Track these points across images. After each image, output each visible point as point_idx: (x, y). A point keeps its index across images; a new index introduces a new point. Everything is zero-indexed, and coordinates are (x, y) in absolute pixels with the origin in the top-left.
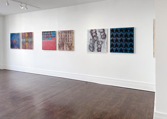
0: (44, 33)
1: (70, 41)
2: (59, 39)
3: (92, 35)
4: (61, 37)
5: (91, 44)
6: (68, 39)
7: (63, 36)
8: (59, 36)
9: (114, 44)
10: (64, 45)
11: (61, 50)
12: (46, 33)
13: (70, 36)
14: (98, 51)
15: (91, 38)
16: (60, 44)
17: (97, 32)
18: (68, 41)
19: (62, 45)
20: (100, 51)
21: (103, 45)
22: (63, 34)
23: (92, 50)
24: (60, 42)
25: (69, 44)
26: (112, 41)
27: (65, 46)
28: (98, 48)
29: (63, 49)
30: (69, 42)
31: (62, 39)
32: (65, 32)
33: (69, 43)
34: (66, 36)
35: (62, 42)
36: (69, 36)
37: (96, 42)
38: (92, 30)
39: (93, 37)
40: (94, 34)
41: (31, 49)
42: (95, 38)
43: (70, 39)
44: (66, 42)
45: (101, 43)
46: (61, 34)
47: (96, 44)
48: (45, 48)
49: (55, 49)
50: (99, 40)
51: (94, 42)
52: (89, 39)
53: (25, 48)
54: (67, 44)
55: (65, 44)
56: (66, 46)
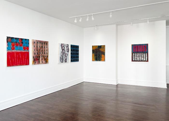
1: (46, 53)
2: (34, 50)
3: (62, 48)
4: (36, 48)
5: (62, 56)
6: (44, 51)
7: (38, 47)
8: (34, 46)
9: (72, 56)
11: (36, 63)
12: (15, 40)
13: (46, 47)
14: (65, 62)
15: (62, 51)
16: (35, 57)
17: (65, 46)
18: (44, 53)
19: (38, 57)
20: (66, 62)
21: (67, 57)
22: (39, 44)
23: (62, 61)
24: (35, 54)
25: (45, 56)
26: (71, 53)
27: (41, 59)
28: (65, 59)
29: (39, 63)
30: (45, 54)
31: (37, 50)
32: (41, 42)
33: (45, 55)
34: (42, 47)
35: (38, 54)
36: (45, 47)
37: (64, 54)
38: (62, 44)
39: (63, 50)
40: (63, 48)
42: (64, 51)
43: (46, 50)
44: (42, 55)
45: (67, 56)
46: (37, 44)
47: (64, 56)
49: (28, 64)
50: (66, 53)
51: (63, 55)
52: (61, 52)
54: (43, 56)
55: (41, 56)
56: (42, 59)
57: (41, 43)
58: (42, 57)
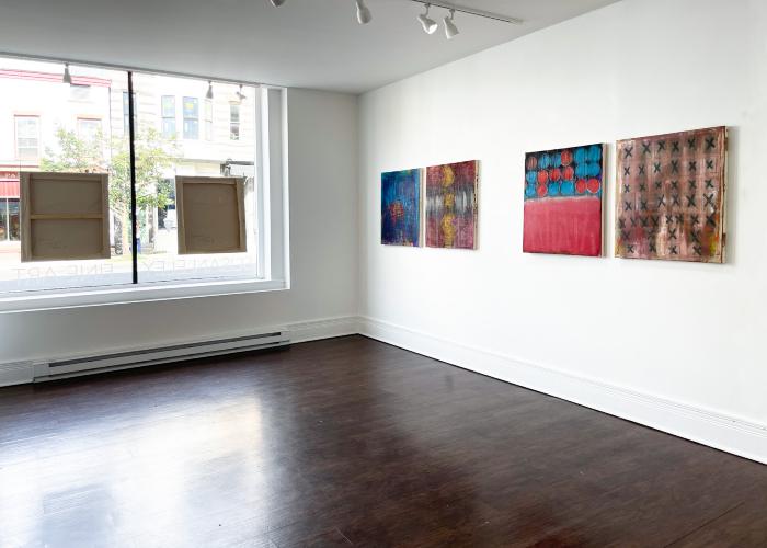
0: (533, 162)
1: (700, 196)
2: (627, 189)
4: (637, 179)
6: (685, 189)
7: (651, 169)
8: (627, 171)
10: (656, 223)
11: (636, 253)
12: (546, 161)
13: (701, 163)
16: (628, 222)
18: (685, 200)
19: (645, 224)
22: (652, 157)
24: (628, 206)
25: (695, 219)
27: (663, 231)
29: (651, 252)
30: (691, 202)
31: (642, 188)
32: (670, 143)
33: (692, 210)
34: (675, 166)
35: (644, 206)
36: (693, 166)
41: (466, 248)
43: (701, 184)
44: (675, 209)
46: (642, 158)
48: (538, 241)
49: (594, 249)
53: (438, 241)
54: (680, 219)
55: (664, 220)
56: (672, 235)
57: (669, 147)
58: (669, 221)
